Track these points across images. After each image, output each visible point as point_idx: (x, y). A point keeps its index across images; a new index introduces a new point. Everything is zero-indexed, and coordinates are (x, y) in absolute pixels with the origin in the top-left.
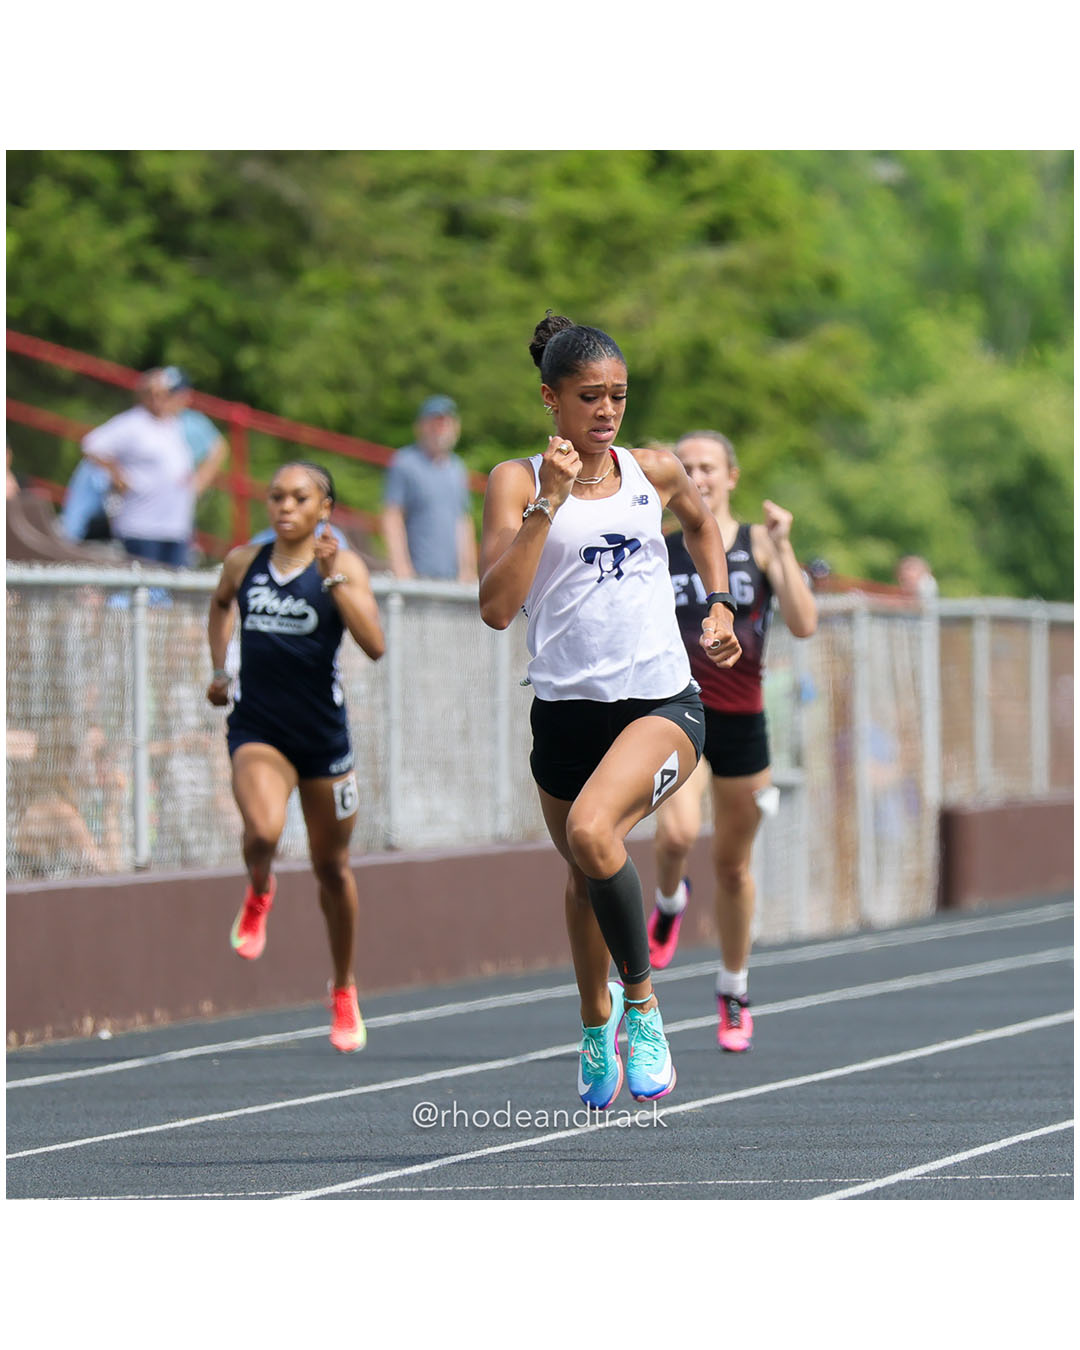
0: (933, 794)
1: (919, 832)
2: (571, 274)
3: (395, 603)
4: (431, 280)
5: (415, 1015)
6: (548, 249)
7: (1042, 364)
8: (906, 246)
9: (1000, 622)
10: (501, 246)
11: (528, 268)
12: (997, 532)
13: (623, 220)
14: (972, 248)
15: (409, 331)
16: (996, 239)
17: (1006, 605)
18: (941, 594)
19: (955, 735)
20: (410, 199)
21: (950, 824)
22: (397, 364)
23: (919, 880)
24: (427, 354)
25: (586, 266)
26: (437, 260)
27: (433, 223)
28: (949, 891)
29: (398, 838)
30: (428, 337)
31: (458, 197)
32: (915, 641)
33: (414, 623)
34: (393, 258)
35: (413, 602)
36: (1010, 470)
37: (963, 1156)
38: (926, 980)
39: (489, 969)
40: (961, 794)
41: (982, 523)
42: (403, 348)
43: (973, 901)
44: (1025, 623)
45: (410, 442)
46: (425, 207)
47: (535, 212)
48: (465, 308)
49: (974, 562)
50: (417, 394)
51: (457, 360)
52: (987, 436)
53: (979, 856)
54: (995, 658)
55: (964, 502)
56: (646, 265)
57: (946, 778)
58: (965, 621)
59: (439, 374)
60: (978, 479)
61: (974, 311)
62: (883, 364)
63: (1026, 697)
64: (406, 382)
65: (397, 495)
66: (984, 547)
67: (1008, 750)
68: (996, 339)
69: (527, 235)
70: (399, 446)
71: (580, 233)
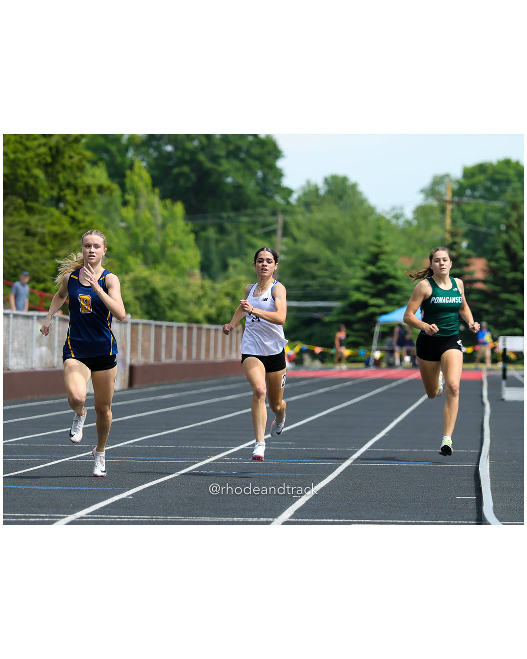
0: (128, 362)
1: (125, 370)
2: (53, 245)
3: (11, 316)
4: (22, 245)
5: (13, 407)
6: (48, 239)
7: (155, 268)
8: (127, 242)
9: (144, 324)
10: (37, 239)
11: (43, 243)
12: (145, 305)
13: (65, 233)
14: (141, 242)
15: (17, 256)
16: (146, 241)
17: (146, 321)
18: (132, 318)
19: (134, 349)
20: (18, 227)
21: (132, 369)
22: (14, 263)
23: (124, 381)
24: (21, 261)
25: (56, 243)
26: (23, 241)
27: (22, 233)
28: (131, 383)
29: (10, 368)
30: (21, 258)
31: (28, 227)
32: (125, 329)
33: (16, 320)
34: (13, 240)
35: (15, 316)
36: (148, 291)
37: (132, 441)
38: (125, 403)
39: (29, 397)
40: (134, 362)
41: (141, 302)
42: (16, 260)
43: (136, 386)
44: (150, 325)
45: (19, 280)
46: (21, 229)
47: (45, 231)
48: (29, 251)
49: (139, 311)
50: (18, 270)
51: (27, 263)
52: (143, 283)
53: (138, 376)
54: (143, 333)
55: (137, 298)
56: (69, 243)
57: (131, 359)
58: (137, 324)
59: (23, 266)
60: (141, 293)
61: (141, 255)
62: (120, 267)
63: (149, 341)
64: (15, 267)
65: (14, 291)
66: (141, 308)
67: (145, 353)
68: (146, 262)
69: (43, 235)
70: (14, 281)
71: (55, 235)
